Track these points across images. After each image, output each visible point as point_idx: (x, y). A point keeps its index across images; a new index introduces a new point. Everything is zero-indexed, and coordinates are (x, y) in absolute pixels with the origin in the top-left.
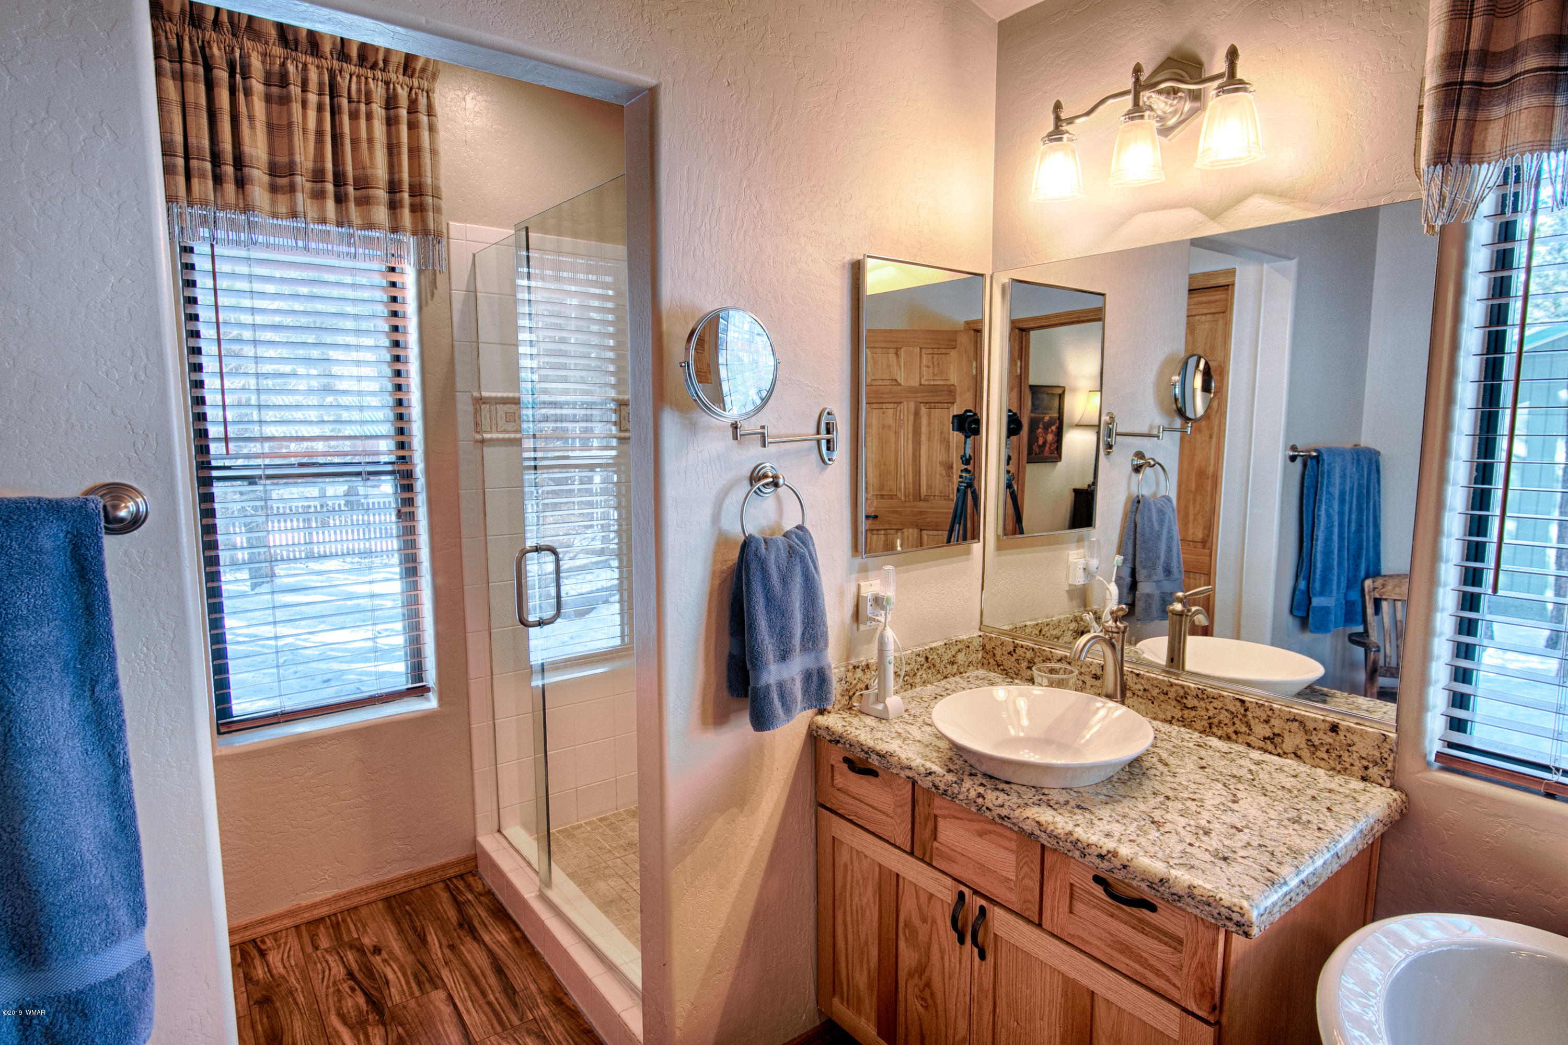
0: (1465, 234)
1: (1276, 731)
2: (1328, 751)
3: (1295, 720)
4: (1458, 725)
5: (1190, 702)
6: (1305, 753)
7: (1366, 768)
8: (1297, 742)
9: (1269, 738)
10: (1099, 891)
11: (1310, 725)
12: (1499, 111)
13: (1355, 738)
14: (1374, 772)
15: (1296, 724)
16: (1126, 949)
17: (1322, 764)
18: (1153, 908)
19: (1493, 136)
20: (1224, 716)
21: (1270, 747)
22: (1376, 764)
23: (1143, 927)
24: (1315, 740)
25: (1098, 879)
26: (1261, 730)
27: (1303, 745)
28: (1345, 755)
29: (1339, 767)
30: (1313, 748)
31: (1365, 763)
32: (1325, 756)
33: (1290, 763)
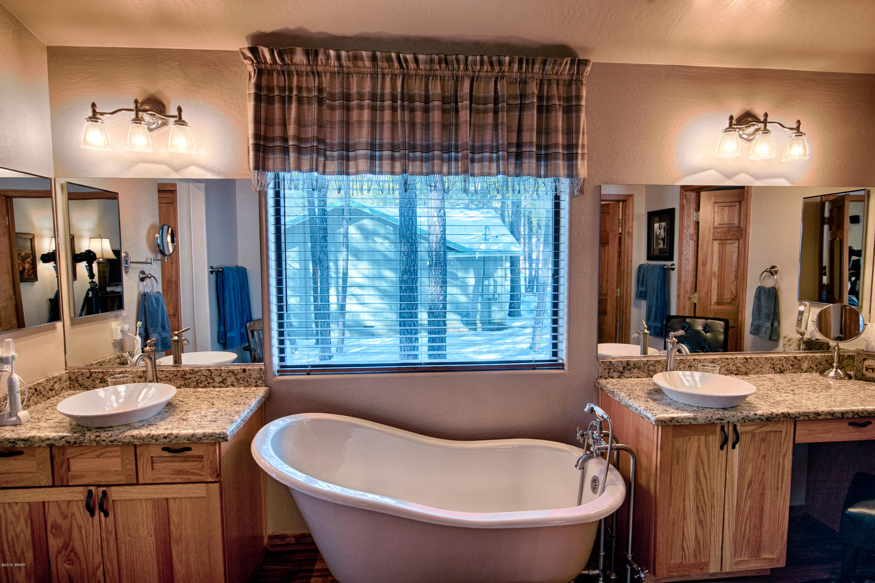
0: (266, 194)
1: (224, 378)
2: (243, 380)
3: (230, 372)
4: (282, 359)
5: (188, 376)
6: (235, 384)
7: (256, 382)
8: (232, 380)
9: (221, 382)
10: (166, 454)
11: (236, 372)
12: (271, 156)
13: (252, 372)
14: (259, 382)
15: (231, 373)
16: (180, 472)
17: (242, 385)
18: (189, 449)
19: (270, 163)
20: (203, 378)
21: (222, 385)
22: (259, 379)
23: (186, 460)
24: (238, 377)
25: (164, 449)
26: (218, 379)
27: (234, 380)
28: (249, 379)
29: (247, 385)
30: (238, 380)
31: (256, 380)
32: (242, 382)
33: (231, 389)
